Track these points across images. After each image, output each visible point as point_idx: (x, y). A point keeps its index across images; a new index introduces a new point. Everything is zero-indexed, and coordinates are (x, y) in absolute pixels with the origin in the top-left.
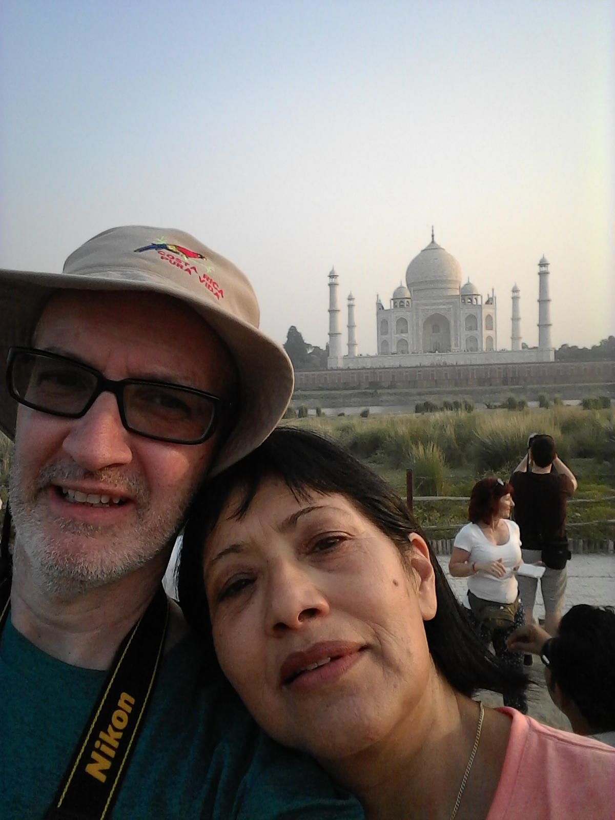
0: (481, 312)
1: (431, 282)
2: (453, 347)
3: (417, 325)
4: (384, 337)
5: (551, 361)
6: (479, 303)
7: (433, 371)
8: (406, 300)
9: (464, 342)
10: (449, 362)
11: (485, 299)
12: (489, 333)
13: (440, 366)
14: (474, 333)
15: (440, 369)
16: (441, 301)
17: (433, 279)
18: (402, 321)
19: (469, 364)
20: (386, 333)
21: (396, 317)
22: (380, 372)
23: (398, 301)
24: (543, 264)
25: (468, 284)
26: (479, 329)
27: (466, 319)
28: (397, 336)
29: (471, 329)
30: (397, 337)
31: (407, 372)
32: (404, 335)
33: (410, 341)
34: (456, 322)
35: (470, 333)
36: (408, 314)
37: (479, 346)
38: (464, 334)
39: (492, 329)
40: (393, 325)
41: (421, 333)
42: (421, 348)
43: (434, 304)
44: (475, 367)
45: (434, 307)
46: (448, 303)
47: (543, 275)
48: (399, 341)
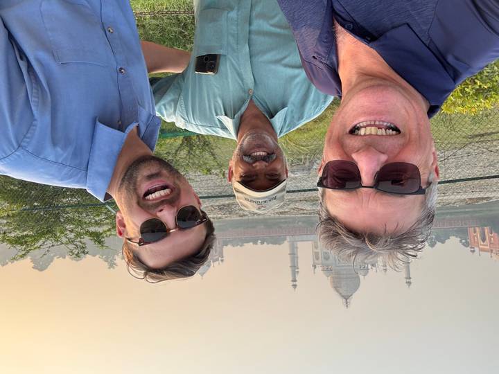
12: (316, 251)
24: (295, 286)
25: (328, 276)
26: (323, 253)
27: (329, 258)
39: (315, 253)
47: (294, 280)
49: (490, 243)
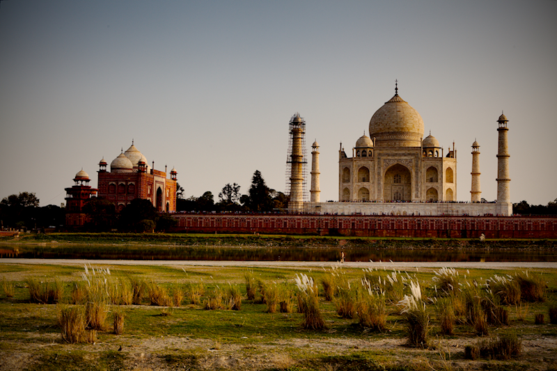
0: (442, 164)
1: (394, 133)
2: (413, 197)
3: (379, 174)
4: (345, 184)
5: (509, 215)
6: (440, 156)
7: (393, 220)
8: (368, 150)
9: (424, 194)
10: (409, 213)
11: (446, 153)
12: (450, 185)
13: (400, 216)
14: (434, 185)
15: (400, 218)
16: (403, 152)
17: (396, 130)
18: (364, 170)
19: (429, 214)
20: (348, 181)
21: (359, 166)
22: (340, 220)
23: (361, 150)
24: (502, 120)
25: (429, 137)
26: (439, 181)
27: (427, 171)
28: (360, 184)
29: (431, 181)
30: (359, 186)
31: (367, 220)
32: (365, 183)
33: (371, 190)
34: (417, 173)
35: (430, 185)
36: (371, 163)
37: (439, 198)
38: (425, 185)
39: (452, 182)
40: (355, 174)
41: (382, 183)
42: (382, 198)
43: (396, 155)
44: (434, 218)
45: (396, 158)
46: (409, 154)
47: (502, 131)
48: (361, 189)
49: (152, 185)
